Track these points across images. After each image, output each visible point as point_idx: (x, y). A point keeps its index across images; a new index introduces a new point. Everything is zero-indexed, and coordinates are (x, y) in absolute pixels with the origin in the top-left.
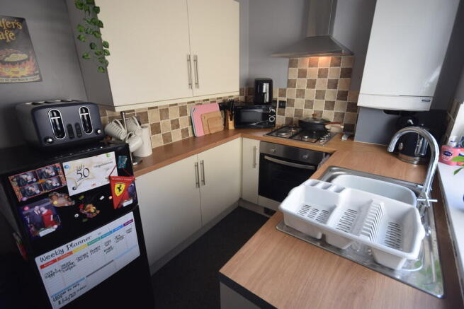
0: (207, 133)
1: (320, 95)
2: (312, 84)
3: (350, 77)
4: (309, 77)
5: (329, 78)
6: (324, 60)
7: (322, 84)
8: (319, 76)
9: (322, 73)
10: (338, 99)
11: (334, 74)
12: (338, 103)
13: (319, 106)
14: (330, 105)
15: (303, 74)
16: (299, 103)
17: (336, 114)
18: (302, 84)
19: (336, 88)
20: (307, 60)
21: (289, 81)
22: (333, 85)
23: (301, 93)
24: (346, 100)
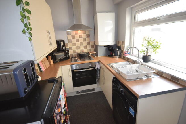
0: (46, 68)
1: (81, 44)
2: (77, 40)
3: (89, 37)
4: (76, 38)
5: (83, 38)
6: (80, 32)
7: (81, 40)
8: (80, 38)
9: (80, 37)
10: (87, 45)
11: (84, 36)
12: (88, 46)
13: (82, 48)
14: (85, 47)
15: (73, 37)
16: (74, 48)
17: (88, 50)
18: (74, 41)
19: (86, 41)
20: (74, 32)
21: (68, 40)
22: (85, 40)
23: (74, 44)
24: (90, 45)
